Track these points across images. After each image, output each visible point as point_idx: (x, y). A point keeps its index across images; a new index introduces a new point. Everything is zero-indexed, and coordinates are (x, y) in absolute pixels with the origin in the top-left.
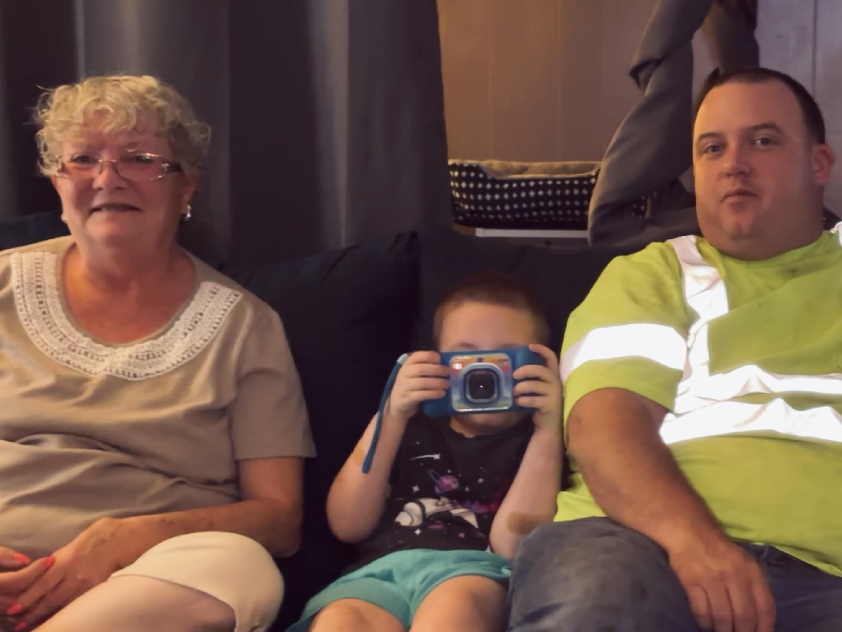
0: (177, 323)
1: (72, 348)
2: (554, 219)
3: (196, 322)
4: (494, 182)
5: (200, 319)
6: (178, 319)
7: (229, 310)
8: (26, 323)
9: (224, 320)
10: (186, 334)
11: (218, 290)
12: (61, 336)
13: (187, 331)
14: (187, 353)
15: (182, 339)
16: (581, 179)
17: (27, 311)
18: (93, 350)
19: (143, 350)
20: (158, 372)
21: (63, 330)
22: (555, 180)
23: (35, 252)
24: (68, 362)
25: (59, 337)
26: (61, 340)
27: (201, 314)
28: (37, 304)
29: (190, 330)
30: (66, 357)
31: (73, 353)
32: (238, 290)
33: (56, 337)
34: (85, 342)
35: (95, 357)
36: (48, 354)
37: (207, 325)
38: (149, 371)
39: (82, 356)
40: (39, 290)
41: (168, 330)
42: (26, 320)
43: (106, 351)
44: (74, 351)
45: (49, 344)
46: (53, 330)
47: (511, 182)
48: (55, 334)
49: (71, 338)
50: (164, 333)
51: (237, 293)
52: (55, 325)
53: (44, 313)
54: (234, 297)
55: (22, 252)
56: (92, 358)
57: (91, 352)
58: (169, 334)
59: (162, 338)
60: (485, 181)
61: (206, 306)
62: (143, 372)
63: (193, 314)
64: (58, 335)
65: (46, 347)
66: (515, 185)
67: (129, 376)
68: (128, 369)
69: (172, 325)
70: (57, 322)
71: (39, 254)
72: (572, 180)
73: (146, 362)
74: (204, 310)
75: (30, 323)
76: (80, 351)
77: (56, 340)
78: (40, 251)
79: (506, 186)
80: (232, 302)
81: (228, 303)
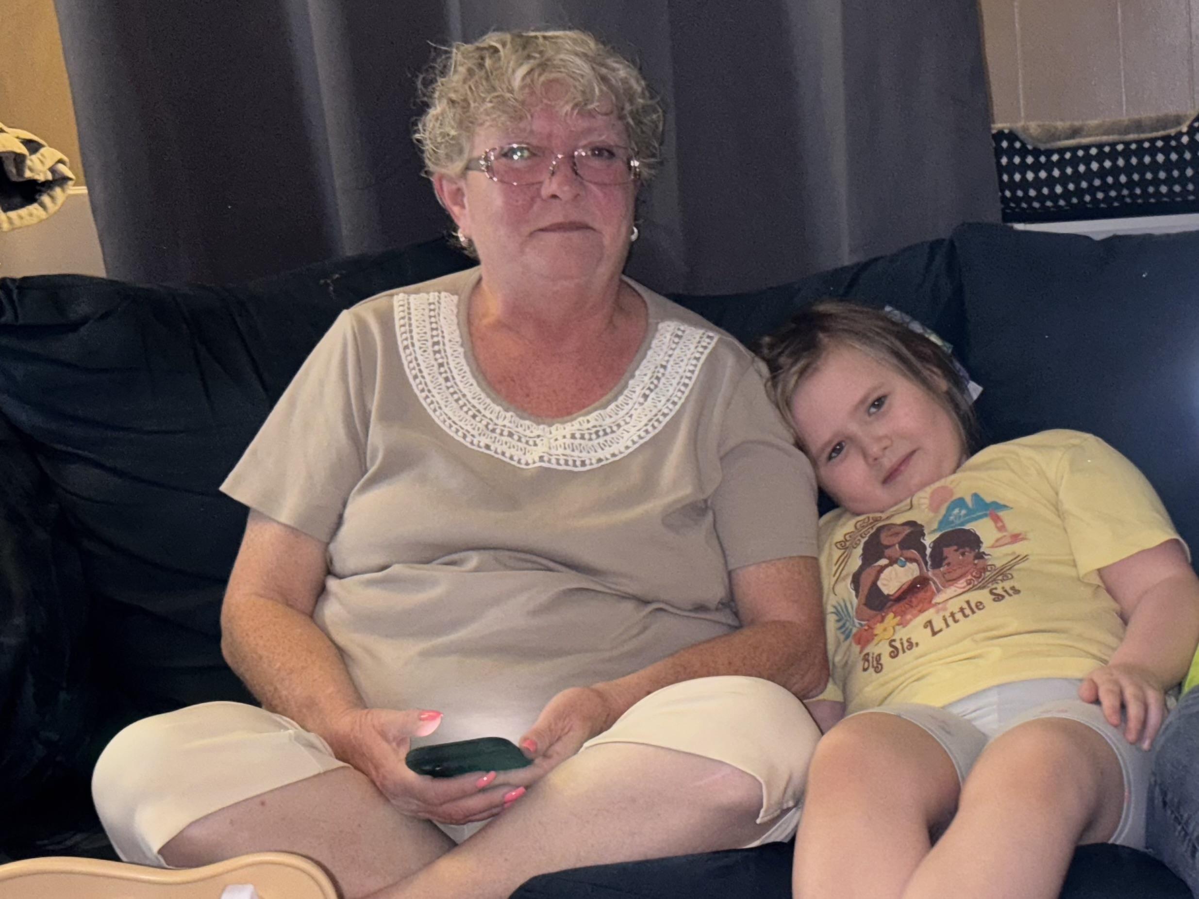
0: (631, 382)
1: (491, 427)
2: (1128, 200)
3: (658, 378)
4: (1036, 153)
5: (663, 374)
6: (632, 376)
7: (703, 358)
8: (424, 394)
9: (696, 373)
10: (646, 397)
11: (683, 331)
12: (474, 411)
13: (647, 392)
14: (651, 423)
15: (641, 404)
16: (1166, 139)
17: (423, 377)
18: (520, 430)
19: (590, 425)
20: (614, 455)
21: (475, 402)
22: (1127, 144)
23: (428, 293)
24: (488, 447)
25: (471, 413)
26: (474, 417)
27: (664, 367)
28: (436, 368)
29: (651, 390)
30: (484, 441)
31: (494, 435)
32: (712, 330)
33: (467, 412)
34: (507, 419)
35: (523, 440)
36: (459, 438)
37: (675, 382)
38: (601, 454)
39: (505, 439)
40: (436, 348)
41: (620, 393)
42: (423, 391)
43: (538, 430)
44: (493, 431)
45: (457, 422)
46: (461, 402)
47: (1061, 151)
48: (465, 409)
49: (487, 413)
50: (615, 398)
51: (711, 334)
52: (464, 396)
53: (447, 379)
54: (708, 340)
55: (409, 293)
56: (519, 440)
57: (518, 432)
58: (621, 399)
59: (612, 406)
60: (1024, 152)
61: (670, 356)
62: (594, 456)
63: (653, 368)
64: (469, 409)
65: (454, 427)
66: (1068, 155)
67: (575, 465)
68: (572, 456)
69: (625, 386)
70: (465, 391)
71: (433, 296)
72: (1153, 141)
73: (595, 442)
74: (668, 361)
75: (429, 395)
76: (502, 431)
77: (468, 417)
78: (434, 291)
79: (1055, 158)
80: (705, 348)
81: (701, 349)
